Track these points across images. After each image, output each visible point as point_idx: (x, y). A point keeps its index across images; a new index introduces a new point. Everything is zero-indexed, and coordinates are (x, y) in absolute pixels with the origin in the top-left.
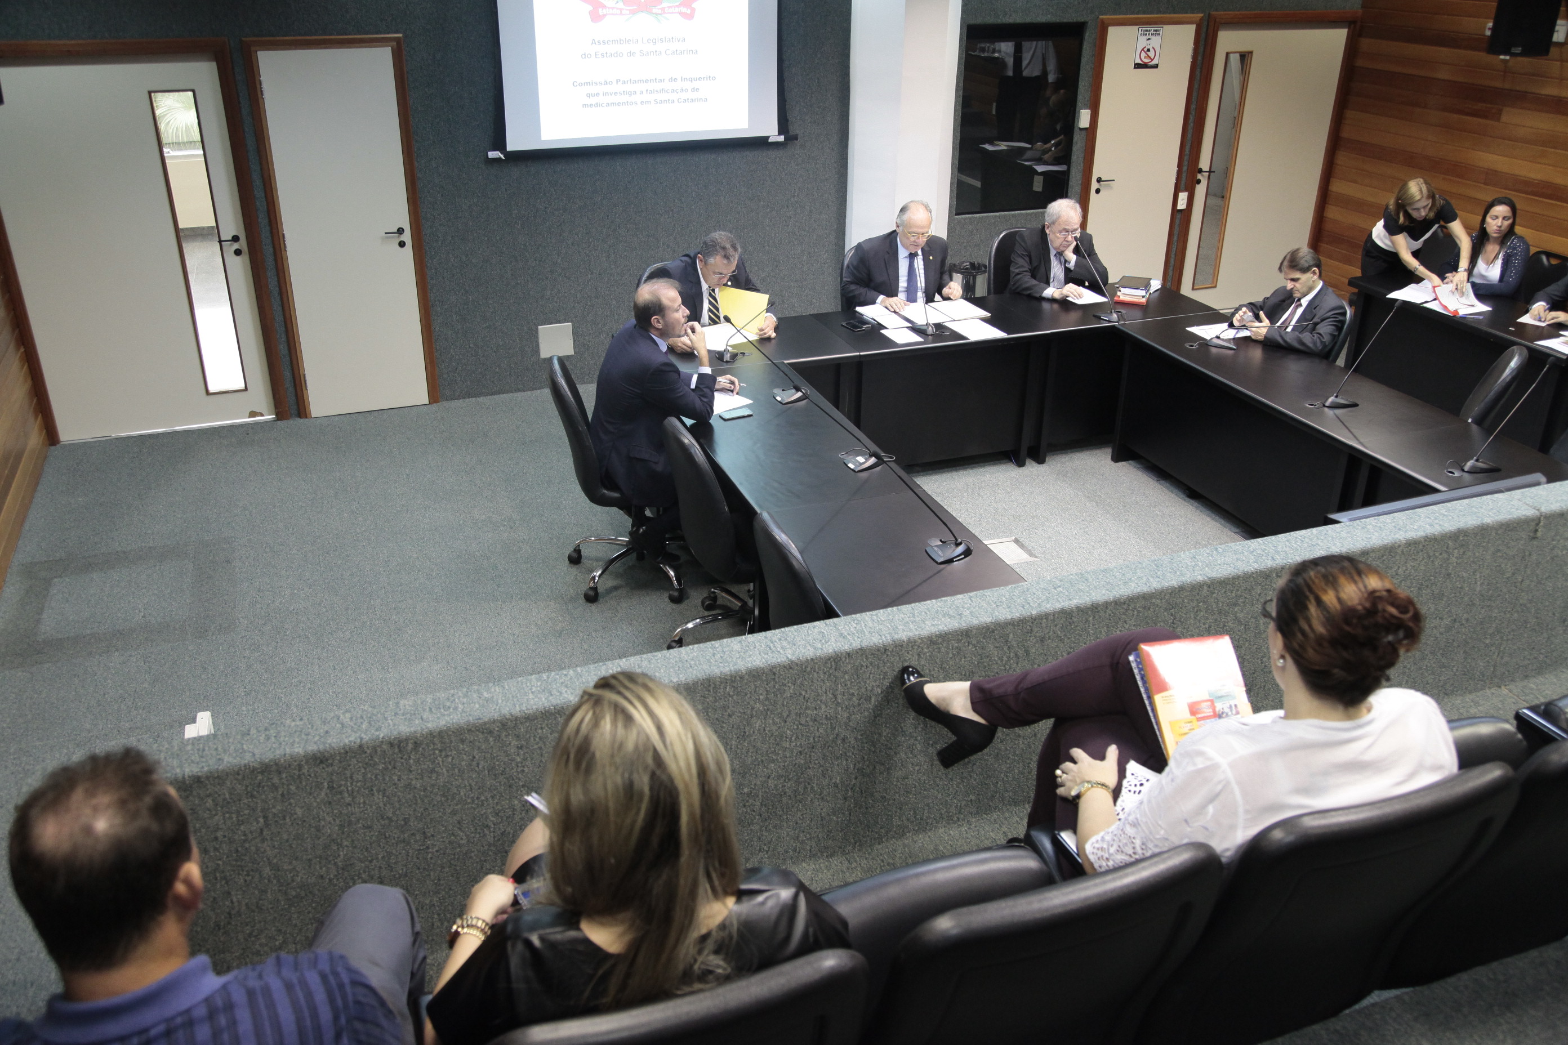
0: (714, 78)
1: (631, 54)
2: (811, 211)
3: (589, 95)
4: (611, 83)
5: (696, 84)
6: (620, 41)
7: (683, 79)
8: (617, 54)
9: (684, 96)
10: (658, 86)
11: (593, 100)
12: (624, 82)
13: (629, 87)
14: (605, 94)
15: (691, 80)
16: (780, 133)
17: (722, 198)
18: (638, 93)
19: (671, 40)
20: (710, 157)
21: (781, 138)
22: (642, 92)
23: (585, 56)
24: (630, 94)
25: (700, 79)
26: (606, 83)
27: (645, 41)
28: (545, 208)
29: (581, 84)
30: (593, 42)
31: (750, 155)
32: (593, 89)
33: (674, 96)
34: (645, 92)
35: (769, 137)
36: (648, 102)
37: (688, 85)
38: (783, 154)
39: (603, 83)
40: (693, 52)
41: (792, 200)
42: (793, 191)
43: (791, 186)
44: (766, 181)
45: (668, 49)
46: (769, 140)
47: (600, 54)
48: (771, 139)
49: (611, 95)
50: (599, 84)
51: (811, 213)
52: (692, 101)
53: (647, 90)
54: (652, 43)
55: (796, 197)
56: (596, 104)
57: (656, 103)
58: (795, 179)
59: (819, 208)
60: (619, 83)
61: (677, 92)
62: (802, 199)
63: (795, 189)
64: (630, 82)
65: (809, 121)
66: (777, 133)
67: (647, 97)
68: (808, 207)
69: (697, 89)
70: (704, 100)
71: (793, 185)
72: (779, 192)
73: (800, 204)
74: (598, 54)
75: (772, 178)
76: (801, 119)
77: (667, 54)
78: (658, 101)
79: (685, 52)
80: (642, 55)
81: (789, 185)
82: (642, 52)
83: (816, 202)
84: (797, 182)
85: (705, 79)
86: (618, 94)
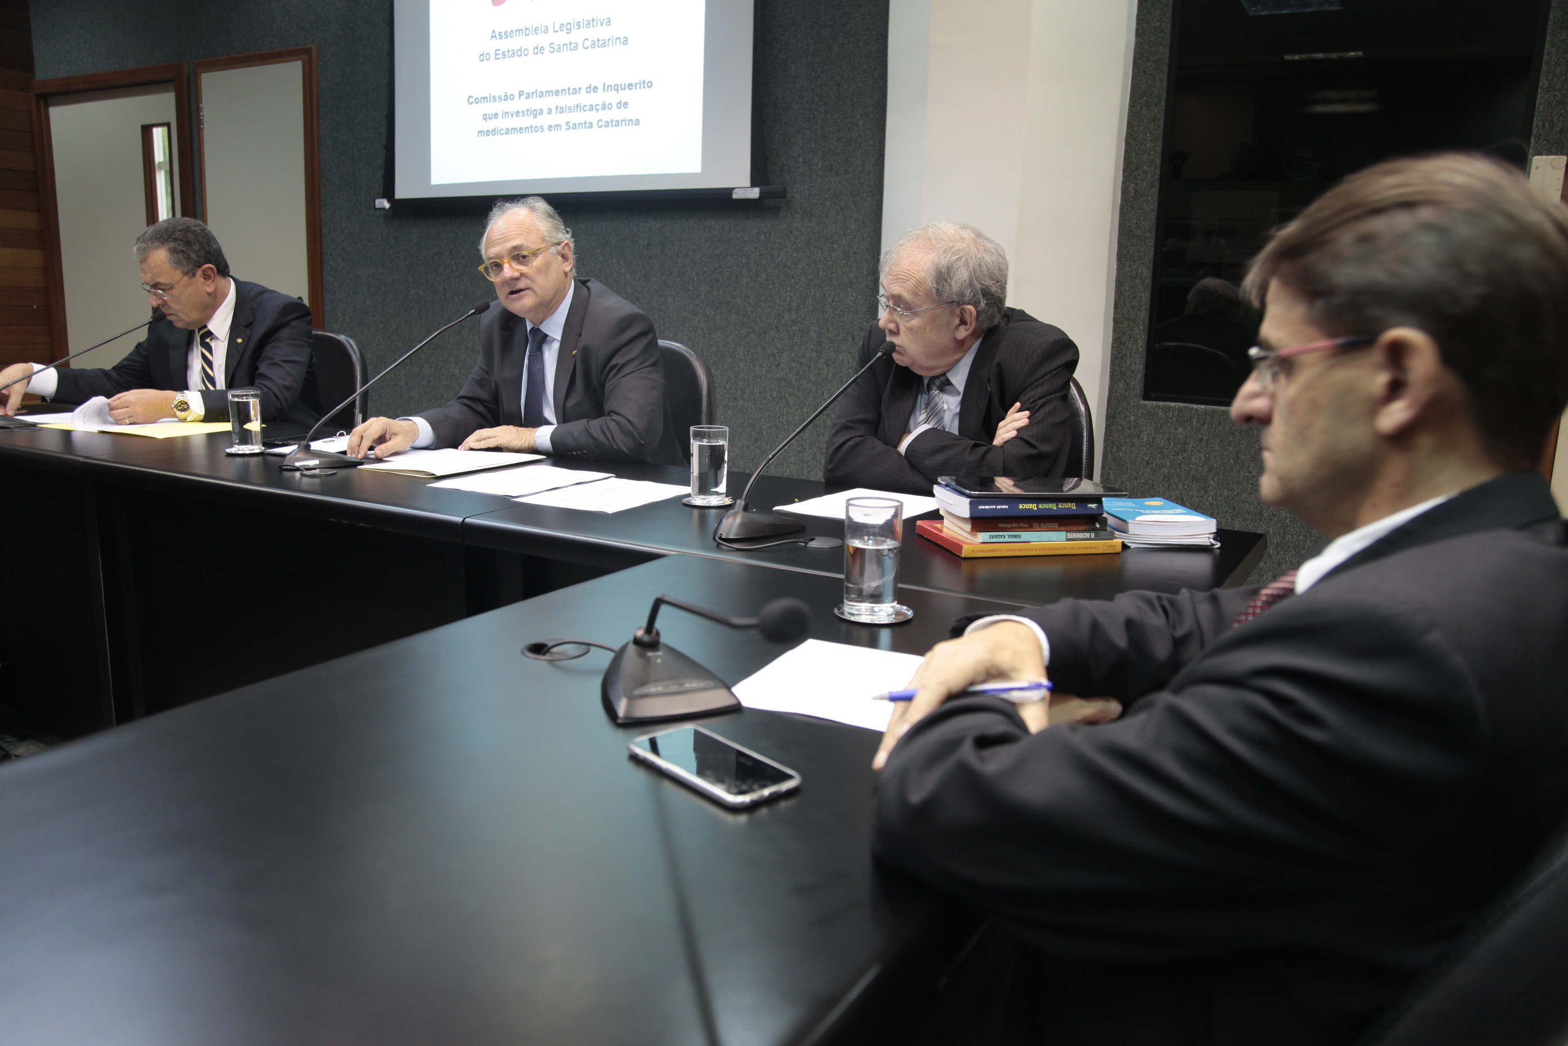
0: (650, 84)
1: (539, 50)
2: (820, 343)
3: (486, 117)
4: (512, 97)
5: (624, 96)
6: (526, 32)
7: (607, 88)
8: (522, 52)
9: (606, 115)
10: (570, 100)
11: (491, 125)
12: (528, 96)
13: (535, 103)
14: (506, 114)
15: (617, 88)
16: (754, 184)
17: (670, 300)
18: (545, 111)
19: (590, 23)
20: (652, 226)
21: (755, 193)
22: (550, 111)
23: (484, 57)
24: (536, 113)
25: (630, 86)
26: (507, 98)
27: (557, 28)
28: (445, 289)
29: (477, 101)
31: (717, 226)
32: (490, 108)
33: (592, 117)
34: (554, 110)
35: (733, 189)
36: (558, 126)
37: (612, 97)
38: (772, 226)
39: (503, 98)
40: (622, 40)
41: (786, 317)
42: (788, 300)
43: (785, 290)
44: (742, 276)
45: (587, 39)
46: (735, 196)
47: (500, 52)
48: (736, 194)
49: (512, 116)
50: (498, 99)
51: (821, 346)
52: (618, 124)
53: (557, 108)
54: (565, 31)
55: (792, 312)
56: (494, 130)
57: (568, 127)
58: (793, 277)
59: (836, 339)
60: (522, 97)
61: (597, 110)
62: (805, 318)
63: (791, 297)
64: (535, 95)
65: (820, 166)
66: (748, 184)
67: (556, 119)
68: (815, 335)
69: (626, 103)
70: (634, 122)
71: (788, 289)
72: (763, 298)
73: (800, 326)
74: (498, 52)
75: (751, 271)
76: (805, 163)
77: (586, 46)
78: (571, 125)
79: (611, 41)
80: (552, 50)
81: (781, 288)
82: (552, 45)
83: (830, 326)
84: (796, 284)
85: (638, 86)
86: (521, 114)
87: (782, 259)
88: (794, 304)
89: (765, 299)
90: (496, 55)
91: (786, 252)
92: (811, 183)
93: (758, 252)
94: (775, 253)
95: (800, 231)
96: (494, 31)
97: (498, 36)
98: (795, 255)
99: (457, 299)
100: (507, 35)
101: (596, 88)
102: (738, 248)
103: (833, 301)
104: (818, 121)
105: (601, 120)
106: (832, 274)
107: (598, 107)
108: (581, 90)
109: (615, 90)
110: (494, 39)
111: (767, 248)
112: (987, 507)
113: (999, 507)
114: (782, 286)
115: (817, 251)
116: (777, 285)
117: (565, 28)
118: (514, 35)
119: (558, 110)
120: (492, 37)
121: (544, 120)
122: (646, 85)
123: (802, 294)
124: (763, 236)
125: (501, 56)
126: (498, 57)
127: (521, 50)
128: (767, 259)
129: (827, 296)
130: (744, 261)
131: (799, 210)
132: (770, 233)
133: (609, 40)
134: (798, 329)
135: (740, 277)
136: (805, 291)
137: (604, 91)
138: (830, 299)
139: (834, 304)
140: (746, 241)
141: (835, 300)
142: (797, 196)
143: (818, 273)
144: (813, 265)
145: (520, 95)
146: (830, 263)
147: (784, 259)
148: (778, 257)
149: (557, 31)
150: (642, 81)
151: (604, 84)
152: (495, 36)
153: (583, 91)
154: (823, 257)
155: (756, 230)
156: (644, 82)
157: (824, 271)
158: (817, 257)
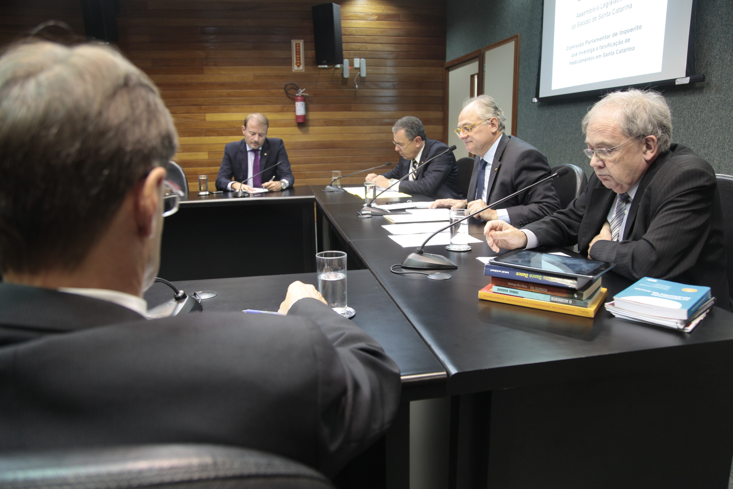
0: (639, 27)
1: (595, 19)
3: (573, 56)
4: (583, 44)
5: (629, 35)
6: (590, 11)
7: (622, 33)
8: (588, 22)
9: (620, 47)
10: (605, 42)
11: (574, 59)
12: (589, 43)
13: (592, 46)
14: (580, 54)
16: (687, 75)
18: (595, 49)
21: (687, 80)
23: (573, 27)
24: (592, 51)
25: (631, 30)
29: (570, 48)
30: (579, 15)
32: (575, 51)
33: (614, 49)
34: (598, 48)
35: (676, 79)
36: (600, 56)
37: (623, 37)
38: (699, 99)
39: (579, 45)
40: (629, 6)
41: (702, 151)
42: (704, 141)
43: (703, 136)
44: (681, 129)
45: (614, 9)
46: (677, 83)
47: (579, 23)
48: (677, 81)
49: (582, 53)
50: (578, 46)
51: (720, 169)
52: (625, 50)
53: (600, 47)
54: (606, 7)
55: (705, 149)
56: (575, 62)
57: (604, 56)
58: (708, 128)
59: (729, 165)
60: (587, 43)
61: (616, 45)
62: (712, 152)
63: (706, 140)
64: (592, 41)
65: (728, 59)
66: (684, 75)
67: (600, 52)
68: (717, 162)
69: (629, 39)
70: (632, 49)
71: (704, 135)
72: (690, 141)
73: (709, 157)
74: (579, 24)
75: (685, 125)
76: (720, 58)
77: (613, 13)
78: (605, 54)
79: (624, 8)
80: (600, 18)
81: (700, 134)
82: (600, 16)
83: (726, 157)
84: (709, 132)
85: (635, 29)
86: (586, 52)
87: (702, 118)
88: (707, 144)
89: (691, 141)
90: (578, 25)
91: (705, 113)
92: (723, 70)
93: (690, 114)
94: (699, 114)
95: (714, 100)
96: (578, 14)
97: (579, 16)
98: (710, 115)
99: (560, 143)
100: (583, 14)
101: (617, 33)
102: (680, 112)
103: (729, 141)
104: (730, 32)
105: (618, 50)
106: (730, 125)
107: (617, 44)
108: (610, 36)
109: (625, 33)
110: (578, 17)
111: (695, 112)
112: (496, 271)
113: (503, 272)
114: (701, 133)
115: (723, 112)
116: (698, 133)
117: (605, 6)
118: (585, 14)
119: (601, 48)
120: (577, 16)
121: (595, 54)
122: (638, 28)
123: (712, 138)
124: (693, 105)
125: (580, 25)
126: (579, 26)
127: (587, 21)
128: (694, 118)
129: (726, 139)
130: (682, 120)
131: (714, 88)
132: (697, 103)
133: (624, 7)
134: (708, 158)
135: (679, 129)
136: (713, 136)
137: (620, 34)
138: (727, 141)
139: (729, 143)
140: (684, 108)
141: (730, 141)
142: (714, 79)
143: (722, 125)
144: (719, 120)
145: (586, 43)
146: (730, 118)
147: (703, 117)
148: (700, 116)
149: (602, 8)
150: (637, 26)
151: (620, 31)
152: (578, 16)
153: (611, 36)
154: (726, 115)
155: (690, 101)
156: (638, 26)
157: (725, 124)
158: (722, 115)
